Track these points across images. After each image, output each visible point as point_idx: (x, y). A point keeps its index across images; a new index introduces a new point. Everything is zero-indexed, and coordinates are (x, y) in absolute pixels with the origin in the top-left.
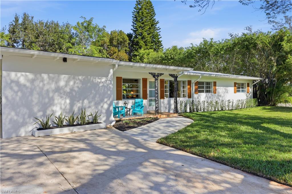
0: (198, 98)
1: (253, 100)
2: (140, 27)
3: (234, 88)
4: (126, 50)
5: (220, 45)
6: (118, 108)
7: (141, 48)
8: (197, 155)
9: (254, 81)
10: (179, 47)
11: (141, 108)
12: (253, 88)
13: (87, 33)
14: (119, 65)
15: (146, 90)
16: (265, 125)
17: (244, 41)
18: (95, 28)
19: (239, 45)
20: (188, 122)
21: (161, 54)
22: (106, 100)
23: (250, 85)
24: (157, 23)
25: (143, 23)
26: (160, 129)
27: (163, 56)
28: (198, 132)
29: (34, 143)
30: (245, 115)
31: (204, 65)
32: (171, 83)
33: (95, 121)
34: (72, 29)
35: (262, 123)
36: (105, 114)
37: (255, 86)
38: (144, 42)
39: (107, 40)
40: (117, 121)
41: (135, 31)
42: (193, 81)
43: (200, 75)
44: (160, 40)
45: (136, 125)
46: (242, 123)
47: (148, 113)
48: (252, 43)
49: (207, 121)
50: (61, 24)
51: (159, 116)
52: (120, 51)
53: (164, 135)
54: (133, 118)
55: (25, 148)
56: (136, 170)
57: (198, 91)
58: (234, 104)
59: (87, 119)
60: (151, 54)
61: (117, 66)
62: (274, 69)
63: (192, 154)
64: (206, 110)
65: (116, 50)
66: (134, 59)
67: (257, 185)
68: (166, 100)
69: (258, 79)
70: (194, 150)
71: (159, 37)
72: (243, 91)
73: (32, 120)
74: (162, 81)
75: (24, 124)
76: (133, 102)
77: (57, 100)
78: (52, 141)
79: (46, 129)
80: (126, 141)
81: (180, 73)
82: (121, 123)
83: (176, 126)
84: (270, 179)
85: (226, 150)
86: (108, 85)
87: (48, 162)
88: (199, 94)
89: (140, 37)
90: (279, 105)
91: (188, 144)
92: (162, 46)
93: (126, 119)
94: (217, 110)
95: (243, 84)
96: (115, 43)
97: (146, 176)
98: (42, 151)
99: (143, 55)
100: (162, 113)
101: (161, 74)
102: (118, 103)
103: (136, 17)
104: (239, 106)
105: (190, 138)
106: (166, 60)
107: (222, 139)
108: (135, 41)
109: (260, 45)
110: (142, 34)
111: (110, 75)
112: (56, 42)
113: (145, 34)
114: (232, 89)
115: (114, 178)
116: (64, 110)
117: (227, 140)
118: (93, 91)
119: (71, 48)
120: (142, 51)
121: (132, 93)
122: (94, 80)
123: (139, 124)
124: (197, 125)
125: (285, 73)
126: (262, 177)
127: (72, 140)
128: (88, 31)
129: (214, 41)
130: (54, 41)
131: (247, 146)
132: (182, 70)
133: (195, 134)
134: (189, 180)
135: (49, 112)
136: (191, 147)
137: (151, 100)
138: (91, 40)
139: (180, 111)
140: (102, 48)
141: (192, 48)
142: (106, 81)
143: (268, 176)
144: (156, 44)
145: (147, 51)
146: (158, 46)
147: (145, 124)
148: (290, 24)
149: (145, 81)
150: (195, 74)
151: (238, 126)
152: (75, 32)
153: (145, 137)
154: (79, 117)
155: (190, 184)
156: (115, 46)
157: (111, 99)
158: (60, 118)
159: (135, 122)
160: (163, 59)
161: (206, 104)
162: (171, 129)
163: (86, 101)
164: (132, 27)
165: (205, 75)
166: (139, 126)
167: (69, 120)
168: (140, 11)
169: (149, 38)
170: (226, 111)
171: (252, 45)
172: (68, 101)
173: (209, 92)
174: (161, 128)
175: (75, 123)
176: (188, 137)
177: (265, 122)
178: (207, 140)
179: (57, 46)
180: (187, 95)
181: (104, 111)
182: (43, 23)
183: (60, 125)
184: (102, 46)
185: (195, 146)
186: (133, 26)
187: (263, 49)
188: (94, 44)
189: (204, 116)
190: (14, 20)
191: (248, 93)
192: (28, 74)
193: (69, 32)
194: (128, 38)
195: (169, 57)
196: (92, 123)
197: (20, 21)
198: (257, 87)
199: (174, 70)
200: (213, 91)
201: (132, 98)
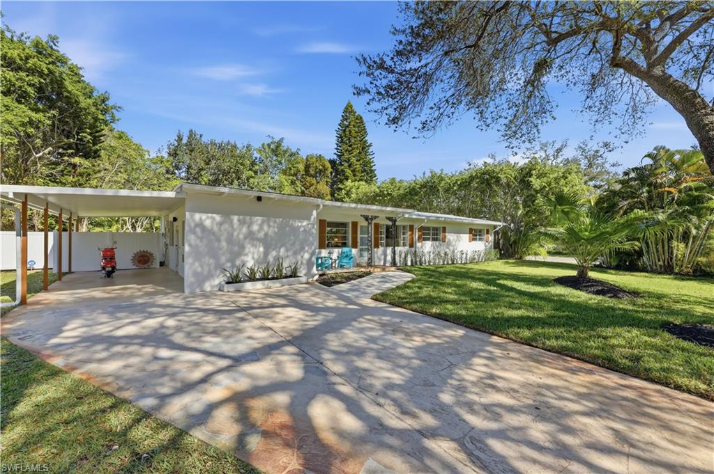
0: (422, 247)
1: (493, 252)
2: (346, 151)
3: (468, 235)
4: (327, 182)
5: (453, 178)
6: (321, 258)
7: (347, 180)
8: (417, 312)
9: (495, 227)
10: (398, 180)
11: (350, 259)
12: (495, 236)
13: (275, 158)
14: (324, 206)
15: (357, 237)
16: (501, 282)
17: (484, 174)
18: (285, 152)
19: (478, 178)
20: (408, 277)
21: (374, 188)
22: (307, 248)
23: (490, 231)
24: (370, 145)
25: (350, 146)
26: (373, 285)
27: (378, 190)
28: (419, 288)
29: (225, 298)
30: (481, 270)
31: (431, 203)
32: (388, 228)
33: (294, 274)
34: (255, 152)
35: (499, 279)
36: (306, 266)
37: (496, 233)
38: (352, 171)
39: (301, 167)
40: (321, 275)
41: (339, 156)
42: (417, 226)
43: (424, 218)
44: (373, 168)
45: (344, 280)
46: (473, 279)
47: (359, 265)
48: (494, 177)
49: (431, 276)
50: (239, 146)
51: (372, 270)
52: (319, 182)
53: (379, 292)
54: (339, 271)
55: (216, 303)
56: (349, 325)
57: (422, 238)
58: (468, 256)
59: (284, 271)
60: (361, 187)
61: (321, 206)
62: (520, 212)
63: (412, 310)
64: (432, 264)
65: (314, 181)
66: (338, 194)
67: (478, 339)
68: (381, 249)
69: (501, 224)
70: (414, 306)
71: (372, 165)
72: (480, 239)
73: (218, 272)
74: (377, 226)
75: (210, 276)
76: (339, 252)
77: (249, 248)
78: (245, 297)
79: (236, 282)
80: (335, 297)
81: (399, 216)
82: (325, 277)
83: (393, 282)
84: (493, 334)
85: (450, 307)
86: (310, 229)
87: (250, 317)
88: (424, 242)
89: (346, 164)
90: (528, 258)
91: (408, 300)
92: (376, 176)
93: (331, 272)
94: (446, 263)
95: (480, 231)
96: (312, 172)
97: (361, 330)
98: (238, 306)
99: (351, 188)
100: (376, 267)
101: (376, 217)
102: (320, 253)
103: (341, 137)
104: (475, 259)
105: (411, 294)
106: (380, 196)
107: (447, 295)
108: (340, 170)
109: (504, 181)
110: (349, 160)
111: (312, 218)
112: (232, 170)
113: (353, 160)
114: (466, 237)
115: (328, 332)
116: (257, 260)
117: (452, 297)
118: (292, 238)
119: (253, 177)
120: (349, 183)
121: (336, 239)
122: (294, 223)
123: (348, 279)
124: (419, 280)
125: (534, 218)
126: (485, 332)
127: (269, 295)
128: (276, 155)
129: (444, 173)
130: (231, 168)
131: (474, 302)
132: (402, 212)
133: (416, 290)
134: (407, 334)
135: (238, 263)
136: (410, 303)
137: (361, 250)
138: (280, 166)
139: (398, 265)
140: (295, 178)
141: (415, 181)
142: (308, 224)
143: (491, 331)
144: (367, 174)
145: (356, 183)
146: (372, 177)
147: (355, 279)
148: (545, 151)
149: (355, 225)
150: (418, 217)
151: (468, 283)
152: (258, 156)
153: (356, 293)
154: (275, 269)
155: (408, 338)
156: (312, 176)
157: (313, 248)
158: (252, 270)
159: (342, 277)
160: (377, 195)
161: (432, 256)
162: (388, 285)
163: (282, 250)
164: (335, 151)
165: (431, 218)
166: (347, 281)
167: (264, 272)
168: (347, 129)
169: (358, 166)
170: (457, 265)
171: (494, 180)
172: (261, 249)
173: (437, 240)
174: (375, 283)
175: (270, 277)
176: (407, 294)
177: (502, 278)
178: (430, 296)
179: (234, 175)
180: (408, 243)
181: (305, 262)
182: (215, 144)
183: (252, 278)
184: (295, 175)
185: (415, 302)
186: (337, 149)
187: (508, 185)
188: (285, 172)
189: (429, 270)
190: (177, 138)
191: (487, 242)
192: (214, 215)
193: (251, 157)
194: (330, 166)
195: (386, 192)
196: (291, 276)
197: (185, 141)
198: (500, 235)
199: (393, 212)
200: (441, 239)
201: (336, 246)
